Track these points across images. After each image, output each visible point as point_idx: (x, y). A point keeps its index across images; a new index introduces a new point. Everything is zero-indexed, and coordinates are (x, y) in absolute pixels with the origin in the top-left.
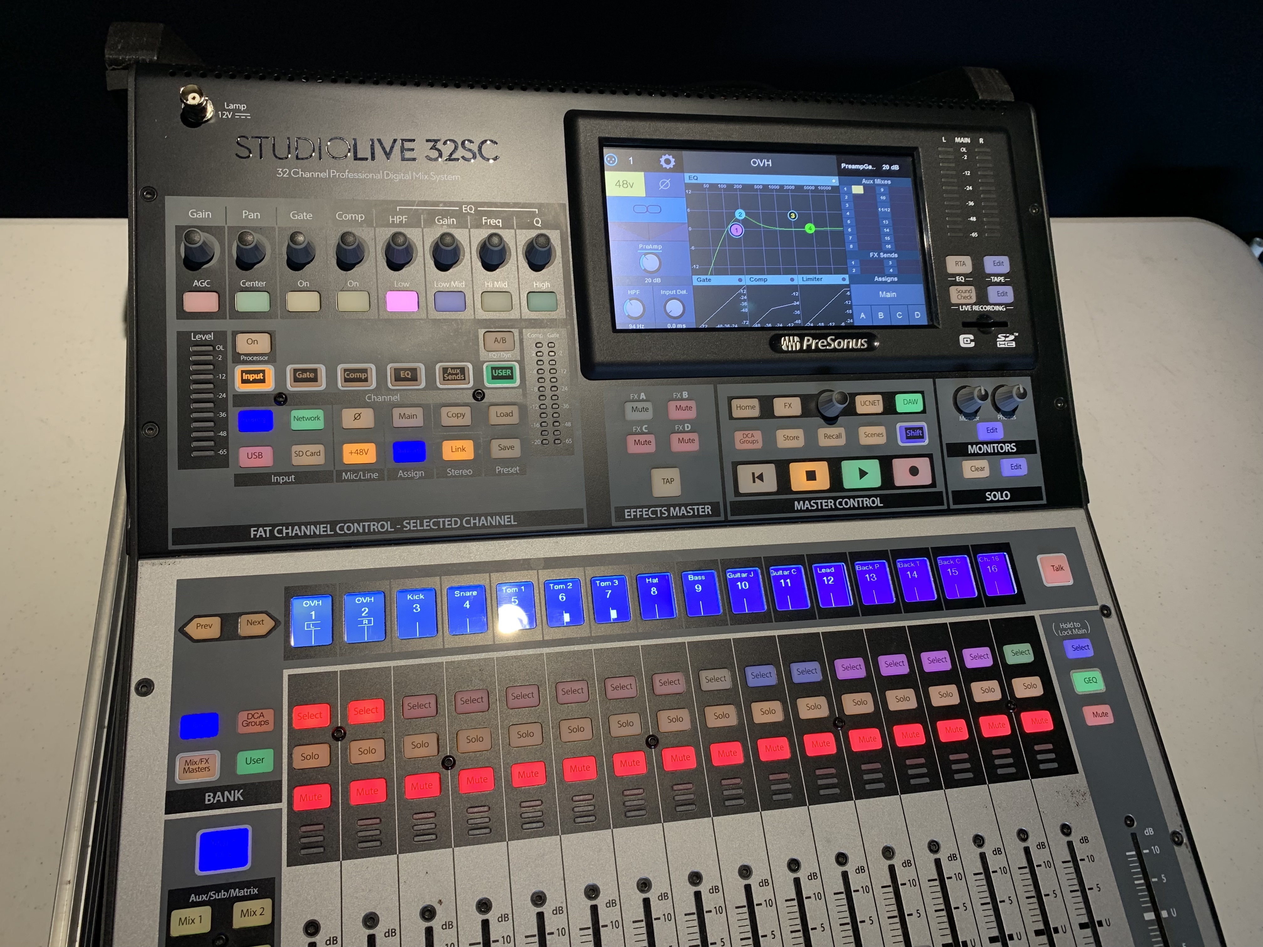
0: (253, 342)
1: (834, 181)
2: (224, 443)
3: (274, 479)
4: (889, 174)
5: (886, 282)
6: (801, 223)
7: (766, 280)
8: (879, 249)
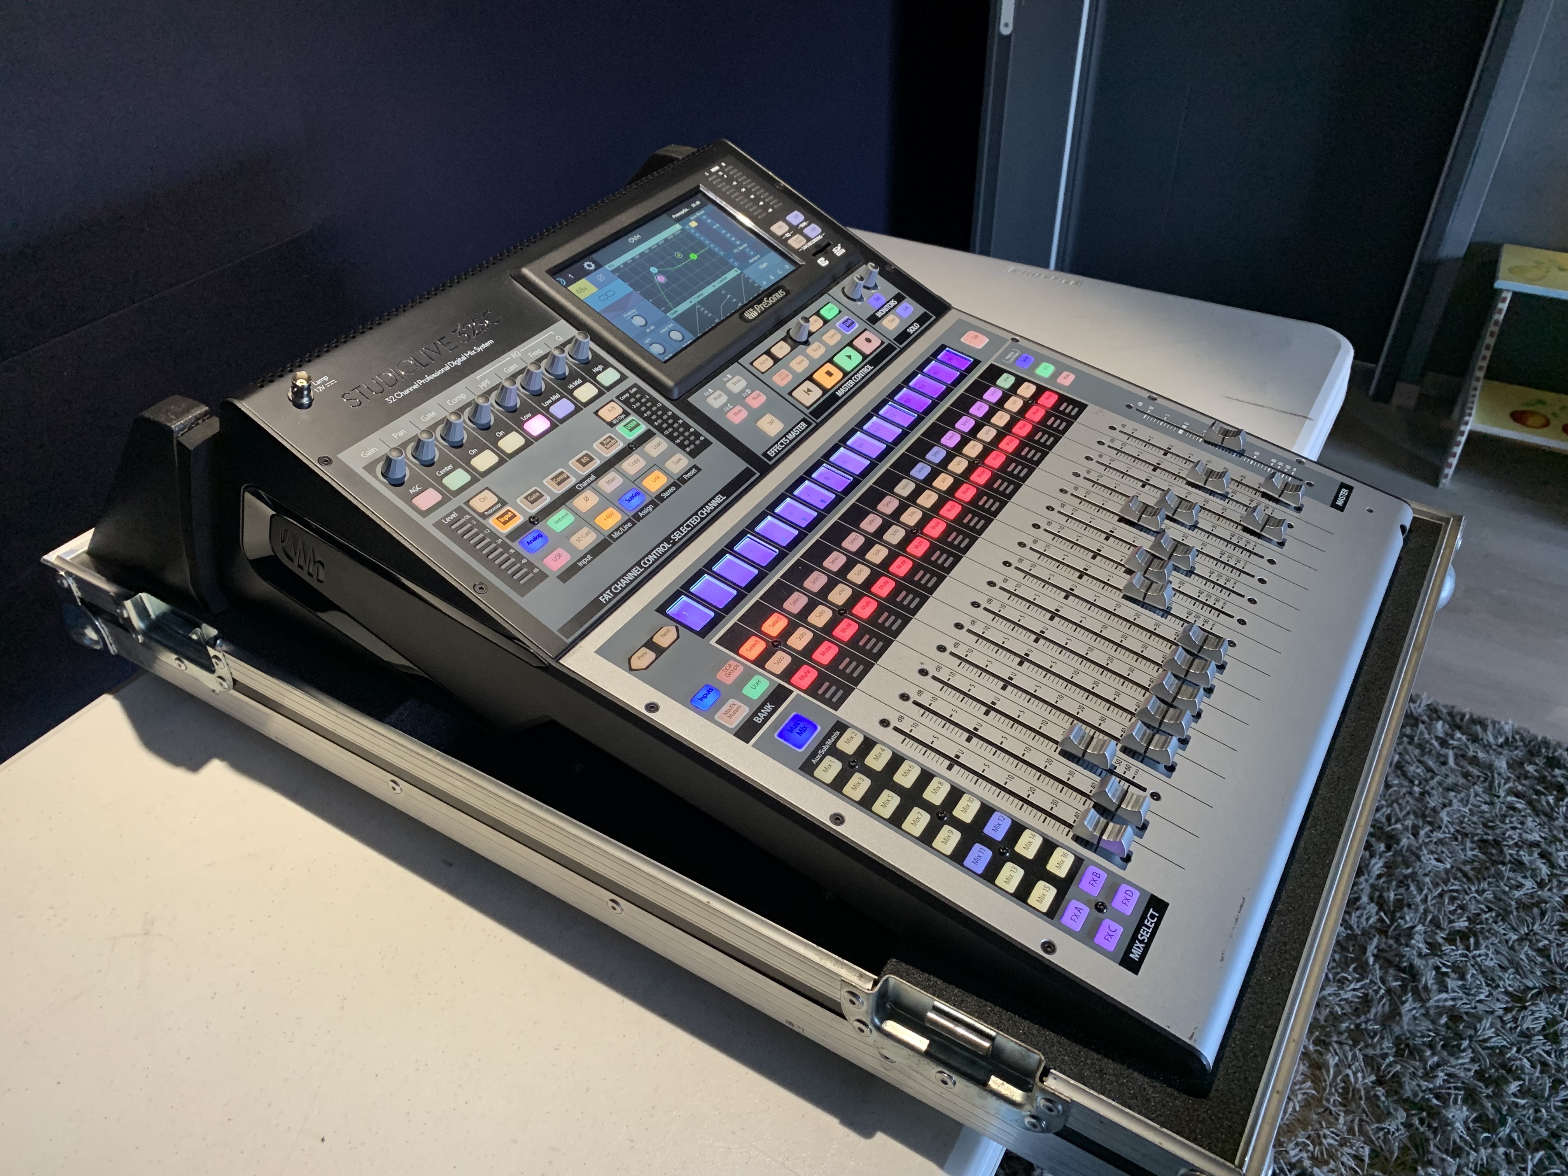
0: (484, 499)
2: (530, 565)
3: (580, 564)
4: (698, 208)
5: (757, 260)
6: (686, 256)
7: (702, 295)
8: (736, 247)
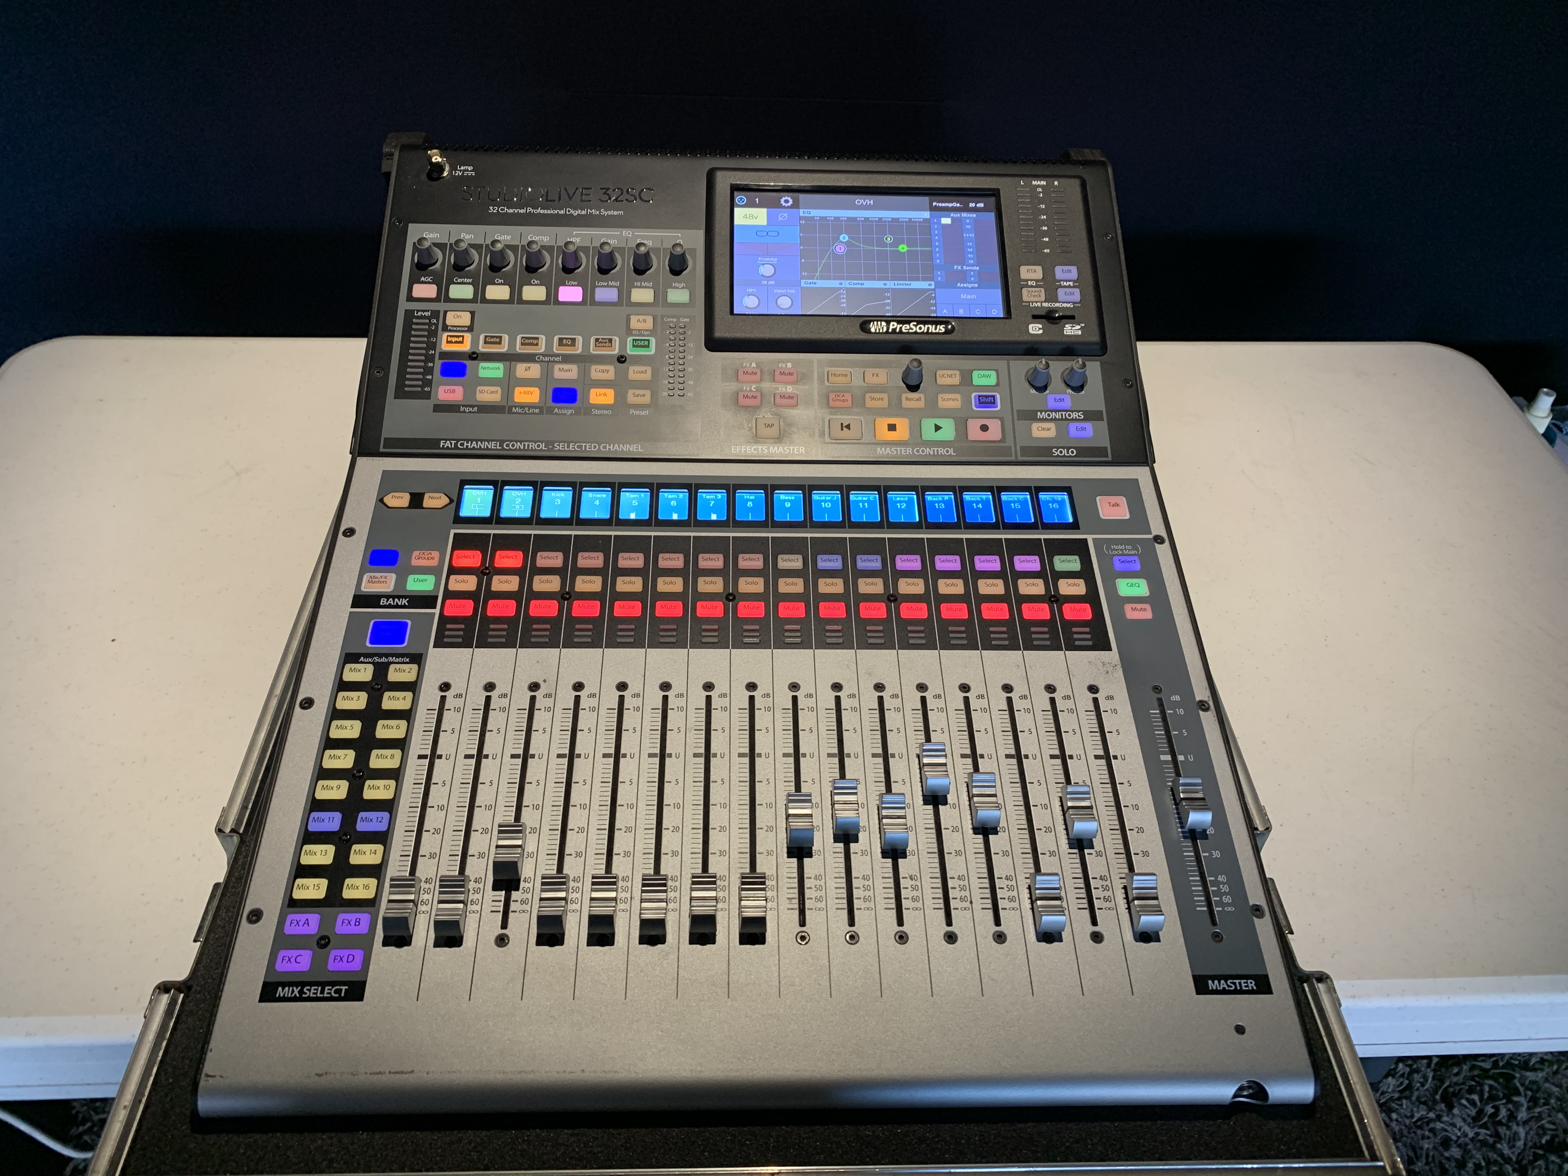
0: (458, 317)
1: (926, 215)
2: (429, 383)
3: (462, 409)
4: (975, 210)
5: (967, 288)
6: (896, 244)
7: (863, 284)
8: (963, 264)
